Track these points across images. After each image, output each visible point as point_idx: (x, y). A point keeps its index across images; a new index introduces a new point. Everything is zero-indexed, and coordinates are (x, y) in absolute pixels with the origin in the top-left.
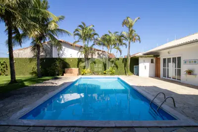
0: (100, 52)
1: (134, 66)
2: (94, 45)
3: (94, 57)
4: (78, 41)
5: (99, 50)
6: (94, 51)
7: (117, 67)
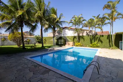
0: (88, 32)
1: (120, 42)
2: (83, 27)
3: (84, 35)
4: (72, 26)
5: (87, 30)
6: (84, 31)
7: (102, 42)
